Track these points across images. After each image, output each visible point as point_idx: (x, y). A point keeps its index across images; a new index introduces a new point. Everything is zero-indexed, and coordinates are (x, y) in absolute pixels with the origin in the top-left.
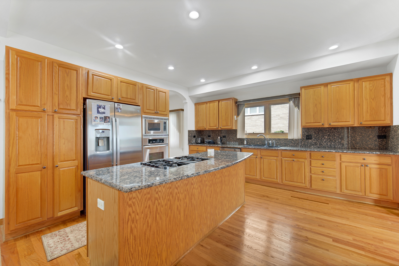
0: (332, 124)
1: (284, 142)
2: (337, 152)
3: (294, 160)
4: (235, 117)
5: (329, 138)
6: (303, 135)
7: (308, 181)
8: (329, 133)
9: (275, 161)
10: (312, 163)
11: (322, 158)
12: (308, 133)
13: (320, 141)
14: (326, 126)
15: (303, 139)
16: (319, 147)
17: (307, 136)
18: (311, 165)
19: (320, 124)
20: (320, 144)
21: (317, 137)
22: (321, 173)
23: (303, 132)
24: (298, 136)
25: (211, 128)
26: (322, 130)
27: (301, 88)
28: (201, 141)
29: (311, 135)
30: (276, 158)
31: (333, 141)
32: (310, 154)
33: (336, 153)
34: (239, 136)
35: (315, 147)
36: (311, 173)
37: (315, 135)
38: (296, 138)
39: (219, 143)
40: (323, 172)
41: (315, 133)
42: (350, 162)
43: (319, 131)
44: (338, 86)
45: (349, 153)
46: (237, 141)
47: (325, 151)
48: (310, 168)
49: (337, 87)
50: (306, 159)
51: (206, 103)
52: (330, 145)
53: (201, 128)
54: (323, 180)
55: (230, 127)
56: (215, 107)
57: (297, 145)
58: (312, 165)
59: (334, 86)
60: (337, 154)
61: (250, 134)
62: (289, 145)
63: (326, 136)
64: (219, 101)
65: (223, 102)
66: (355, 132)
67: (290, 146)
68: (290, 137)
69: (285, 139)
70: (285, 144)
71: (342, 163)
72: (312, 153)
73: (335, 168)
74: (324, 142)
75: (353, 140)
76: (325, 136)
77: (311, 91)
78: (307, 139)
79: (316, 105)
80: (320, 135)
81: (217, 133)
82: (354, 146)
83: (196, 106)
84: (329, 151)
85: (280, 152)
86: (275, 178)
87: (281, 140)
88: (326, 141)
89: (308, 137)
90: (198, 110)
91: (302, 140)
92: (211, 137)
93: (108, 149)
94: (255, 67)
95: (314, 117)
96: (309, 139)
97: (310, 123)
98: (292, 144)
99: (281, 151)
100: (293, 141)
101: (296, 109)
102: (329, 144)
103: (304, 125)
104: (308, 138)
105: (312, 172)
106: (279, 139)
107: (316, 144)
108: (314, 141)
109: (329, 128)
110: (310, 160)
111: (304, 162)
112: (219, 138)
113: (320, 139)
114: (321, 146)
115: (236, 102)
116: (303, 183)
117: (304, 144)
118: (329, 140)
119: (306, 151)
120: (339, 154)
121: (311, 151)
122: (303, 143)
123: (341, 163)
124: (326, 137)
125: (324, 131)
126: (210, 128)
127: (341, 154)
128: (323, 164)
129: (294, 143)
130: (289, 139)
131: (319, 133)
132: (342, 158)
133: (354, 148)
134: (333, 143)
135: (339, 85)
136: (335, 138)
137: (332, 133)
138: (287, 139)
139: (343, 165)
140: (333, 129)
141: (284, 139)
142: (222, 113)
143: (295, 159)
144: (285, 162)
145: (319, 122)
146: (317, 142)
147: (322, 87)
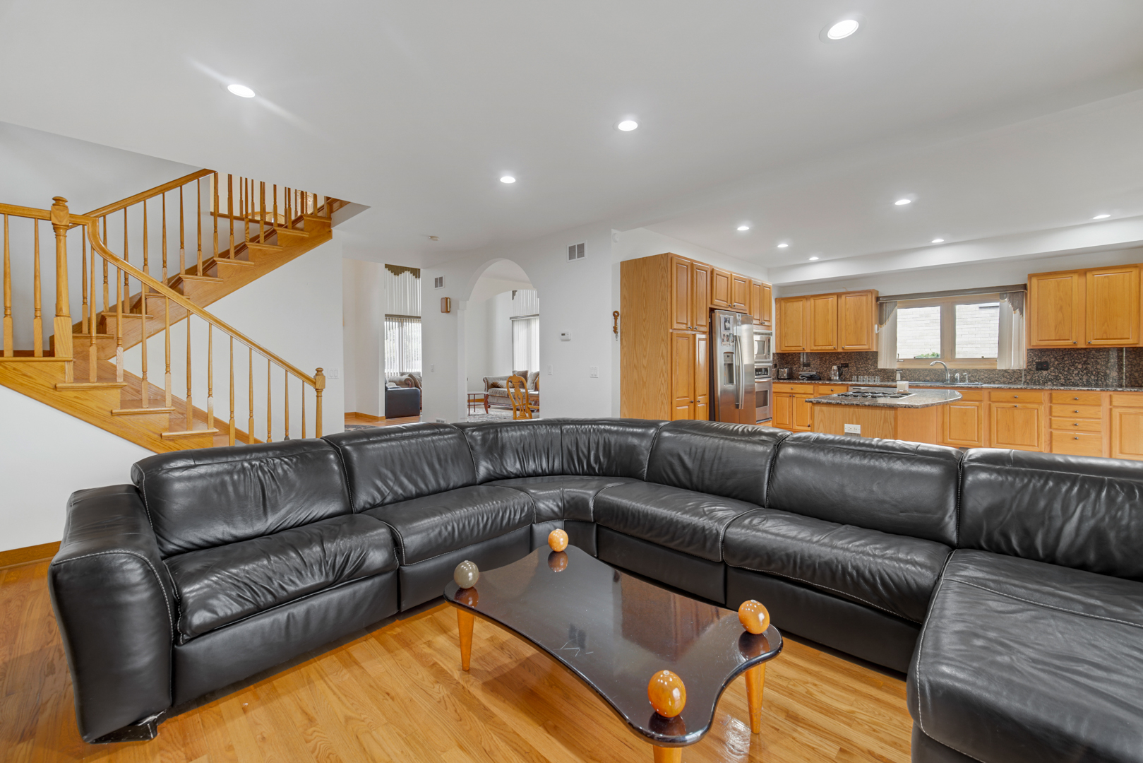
0: (1094, 342)
1: (986, 375)
2: (1104, 391)
3: (1016, 406)
4: (876, 326)
5: (1084, 367)
6: (1028, 362)
7: (1045, 442)
8: (1084, 359)
9: (976, 408)
10: (1053, 410)
11: (1075, 401)
12: (1040, 358)
13: (1065, 373)
14: (1081, 345)
15: (1030, 369)
16: (1062, 385)
17: (1038, 364)
18: (1051, 414)
19: (1070, 342)
20: (1066, 379)
21: (1061, 366)
22: (1072, 428)
23: (1029, 356)
24: (1019, 363)
25: (819, 348)
26: (1070, 354)
27: (1031, 277)
28: (788, 374)
29: (1046, 362)
30: (977, 403)
31: (1094, 373)
32: (1051, 394)
33: (1102, 392)
34: (882, 364)
35: (1055, 383)
36: (1051, 427)
37: (1056, 363)
38: (1016, 368)
39: (835, 378)
40: (1076, 425)
41: (1056, 358)
42: (1130, 407)
43: (1065, 355)
44: (1108, 276)
45: (1128, 391)
46: (877, 375)
47: (1081, 390)
48: (1050, 419)
49: (1105, 277)
50: (1041, 403)
51: (806, 298)
52: (1087, 381)
53: (793, 349)
54: (1076, 439)
55: (866, 347)
56: (830, 307)
57: (1015, 381)
58: (1053, 414)
59: (1099, 276)
60: (1104, 393)
61: (904, 360)
62: (1000, 381)
63: (1079, 363)
64: (839, 295)
65: (850, 300)
66: (1139, 356)
67: (1000, 383)
68: (1001, 366)
69: (989, 370)
70: (990, 378)
71: (1113, 410)
72: (1054, 394)
73: (1099, 419)
74: (1074, 375)
75: (1135, 372)
76: (1077, 364)
77: (1052, 282)
78: (1038, 369)
79: (1061, 308)
80: (1067, 362)
81: (827, 358)
82: (1137, 382)
83: (778, 305)
84: (1088, 390)
85: (986, 393)
86: (976, 439)
87: (981, 372)
88: (1078, 374)
89: (1042, 366)
90: (785, 313)
91: (1028, 371)
92: (812, 366)
93: (731, 381)
94: (938, 241)
95: (1056, 329)
96: (1042, 369)
97: (1048, 340)
98: (1005, 379)
99: (989, 390)
100: (1006, 374)
101: (1016, 316)
102: (1085, 378)
103: (1035, 344)
104: (1040, 367)
105: (1054, 426)
106: (976, 370)
107: (1057, 378)
108: (1053, 374)
109: (1085, 349)
110: (1049, 405)
111: (1038, 410)
112: (835, 367)
113: (1066, 369)
114: (1068, 383)
115: (878, 299)
116: (1035, 446)
117: (1031, 379)
118: (1085, 371)
119: (1043, 389)
120: (1109, 393)
121: (1052, 389)
122: (1029, 378)
123: (1111, 410)
124: (1080, 366)
125: (1076, 355)
126: (815, 348)
127: (1111, 393)
128: (1076, 412)
129: (1011, 377)
130: (1000, 370)
131: (1063, 358)
132: (1114, 400)
133: (1137, 385)
134: (1093, 377)
135: (1110, 274)
136: (1099, 367)
137: (1092, 358)
138: (995, 370)
139: (1116, 412)
140: (1093, 352)
141: (986, 370)
142: (846, 320)
143: (1018, 405)
144: (997, 410)
145: (1067, 338)
146: (1060, 375)
147: (1075, 277)
